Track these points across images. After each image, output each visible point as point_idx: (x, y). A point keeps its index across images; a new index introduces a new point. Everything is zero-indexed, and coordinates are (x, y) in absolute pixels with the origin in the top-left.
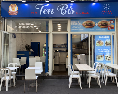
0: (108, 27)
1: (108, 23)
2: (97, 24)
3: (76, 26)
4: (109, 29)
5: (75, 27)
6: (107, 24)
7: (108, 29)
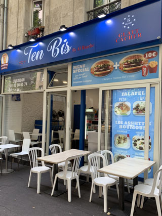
0: (141, 68)
1: (143, 58)
2: (119, 65)
3: (80, 75)
4: (145, 73)
5: (78, 77)
6: (141, 61)
7: (143, 73)
